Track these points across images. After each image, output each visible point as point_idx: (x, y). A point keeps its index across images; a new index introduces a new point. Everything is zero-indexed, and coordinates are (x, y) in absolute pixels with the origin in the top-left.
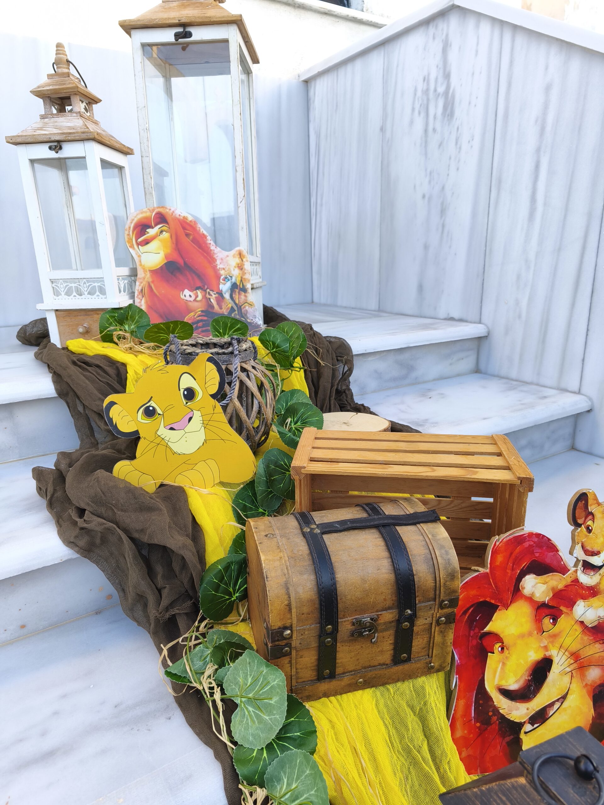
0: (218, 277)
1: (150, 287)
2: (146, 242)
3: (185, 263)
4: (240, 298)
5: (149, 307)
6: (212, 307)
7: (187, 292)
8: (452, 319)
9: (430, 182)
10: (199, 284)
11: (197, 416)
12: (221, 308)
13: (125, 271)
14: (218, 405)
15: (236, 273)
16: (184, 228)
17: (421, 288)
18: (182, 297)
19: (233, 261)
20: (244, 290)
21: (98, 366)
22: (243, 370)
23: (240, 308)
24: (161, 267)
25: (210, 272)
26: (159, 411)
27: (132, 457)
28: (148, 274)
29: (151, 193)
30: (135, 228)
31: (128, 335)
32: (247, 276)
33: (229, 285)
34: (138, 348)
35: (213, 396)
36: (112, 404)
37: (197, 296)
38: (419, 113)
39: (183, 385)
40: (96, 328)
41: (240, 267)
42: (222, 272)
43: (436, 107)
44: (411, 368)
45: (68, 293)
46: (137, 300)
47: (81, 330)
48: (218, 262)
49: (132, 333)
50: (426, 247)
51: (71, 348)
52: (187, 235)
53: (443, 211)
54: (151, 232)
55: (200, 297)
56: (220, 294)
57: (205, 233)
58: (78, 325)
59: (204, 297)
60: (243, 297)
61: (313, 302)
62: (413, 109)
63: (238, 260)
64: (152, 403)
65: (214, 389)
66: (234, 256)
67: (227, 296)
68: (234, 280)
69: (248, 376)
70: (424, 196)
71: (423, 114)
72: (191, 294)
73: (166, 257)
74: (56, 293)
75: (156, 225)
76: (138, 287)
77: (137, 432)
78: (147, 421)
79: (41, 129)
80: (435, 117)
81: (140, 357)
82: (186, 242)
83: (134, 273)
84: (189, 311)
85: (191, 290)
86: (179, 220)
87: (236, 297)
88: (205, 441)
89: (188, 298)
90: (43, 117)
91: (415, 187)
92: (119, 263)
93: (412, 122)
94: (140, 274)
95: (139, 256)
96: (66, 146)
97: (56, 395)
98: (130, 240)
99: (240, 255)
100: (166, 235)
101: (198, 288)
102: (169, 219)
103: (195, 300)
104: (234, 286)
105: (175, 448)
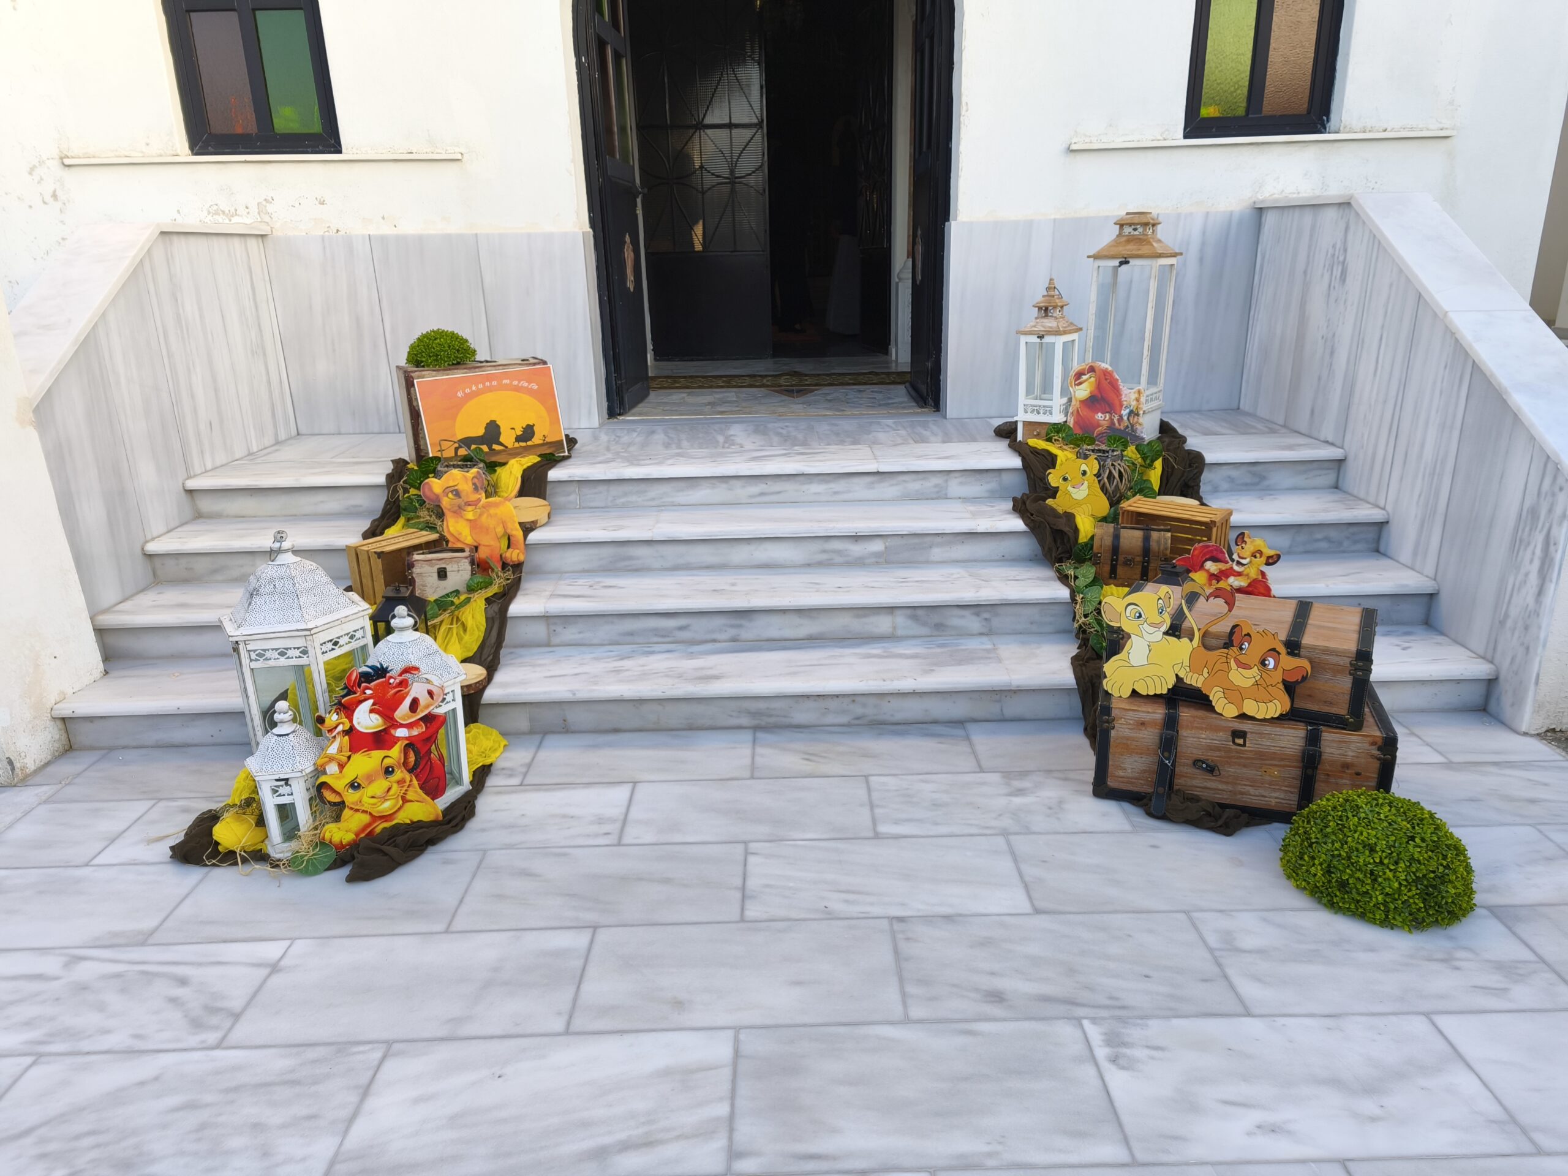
0: (1121, 406)
1: (1078, 410)
2: (1080, 384)
3: (1102, 396)
4: (1133, 420)
5: (1075, 423)
6: (1114, 424)
7: (1100, 415)
8: (1327, 442)
9: (1327, 327)
10: (1108, 409)
11: (1086, 482)
12: (1120, 425)
13: (1065, 400)
14: (1096, 480)
15: (1134, 403)
16: (1105, 375)
17: (1312, 412)
18: (1096, 417)
19: (1133, 396)
20: (1138, 415)
21: (1043, 455)
22: (1113, 465)
23: (1132, 426)
24: (1086, 400)
25: (1117, 402)
26: (1069, 479)
27: (1054, 497)
28: (1078, 403)
29: (1089, 351)
30: (1075, 375)
31: (1060, 439)
32: (1141, 406)
33: (1128, 411)
34: (1065, 447)
35: (1095, 475)
36: (1050, 473)
37: (1105, 417)
38: (1328, 270)
39: (1082, 469)
40: (1044, 433)
41: (1138, 400)
42: (1125, 403)
43: (1337, 270)
44: (1263, 478)
45: (1032, 412)
46: (1069, 418)
47: (1035, 433)
48: (1123, 396)
49: (1063, 438)
50: (1319, 379)
51: (1029, 443)
52: (1106, 379)
53: (1332, 353)
54: (1084, 377)
55: (1107, 418)
56: (1121, 417)
57: (1118, 378)
58: (1034, 431)
59: (1110, 418)
60: (1136, 419)
61: (1238, 409)
62: (1325, 266)
63: (1136, 395)
64: (1067, 475)
65: (1095, 472)
66: (1135, 393)
67: (1125, 418)
68: (1132, 408)
69: (1115, 469)
70: (1323, 337)
71: (1329, 272)
72: (1103, 415)
73: (1091, 393)
74: (1026, 412)
75: (1088, 373)
76: (1071, 410)
77: (1058, 487)
78: (1063, 483)
79: (1035, 326)
80: (1336, 277)
81: (1065, 452)
82: (1105, 383)
83: (1070, 400)
84: (1099, 426)
85: (1103, 413)
86: (1103, 370)
87: (1131, 419)
88: (1088, 495)
89: (1100, 418)
90: (1036, 318)
91: (1318, 328)
92: (1062, 394)
93: (1322, 275)
94: (1073, 402)
95: (1075, 392)
96: (1046, 337)
97: (1021, 467)
98: (1071, 382)
99: (1139, 392)
100: (1093, 379)
101: (1107, 412)
102: (1097, 371)
103: (1104, 420)
104: (1131, 412)
105: (1073, 496)
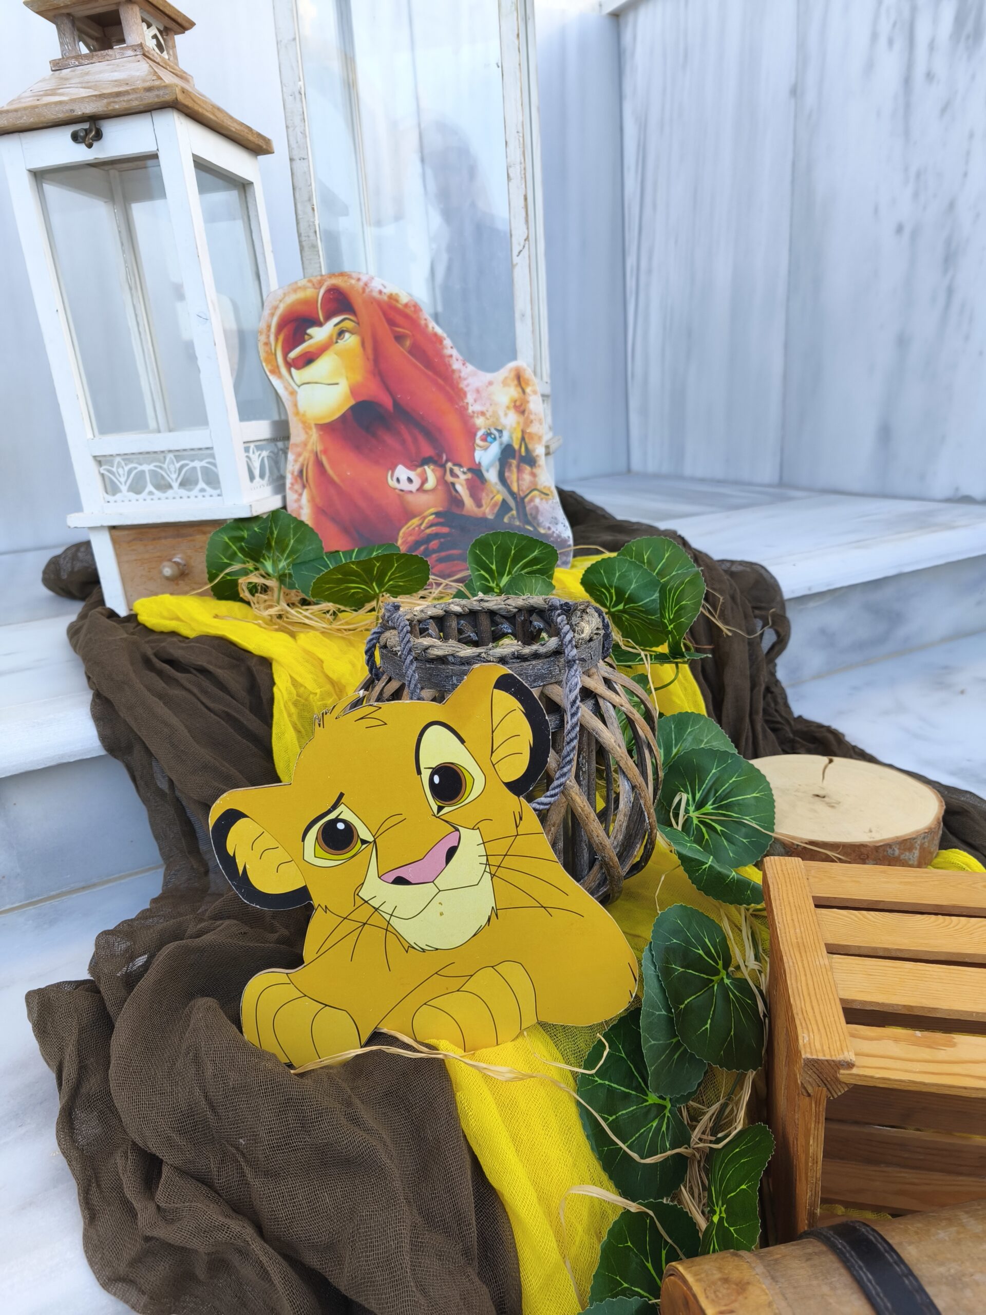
0: (471, 432)
1: (319, 464)
2: (308, 359)
5: (320, 511)
6: (459, 502)
7: (402, 472)
8: (967, 500)
9: (916, 195)
10: (428, 450)
12: (479, 504)
13: (261, 429)
14: (528, 809)
15: (510, 420)
16: (392, 323)
17: (885, 434)
18: (392, 483)
24: (343, 418)
25: (452, 422)
26: (363, 833)
27: (294, 960)
28: (315, 435)
29: (314, 246)
31: (272, 583)
33: (495, 449)
34: (297, 614)
35: (516, 787)
36: (232, 816)
37: (424, 481)
38: (891, 42)
39: (431, 758)
40: (200, 565)
42: (479, 421)
43: (935, 21)
44: (895, 618)
45: (137, 487)
46: (291, 496)
47: (168, 571)
49: (282, 578)
50: (902, 342)
51: (143, 618)
52: (399, 338)
54: (319, 334)
55: (431, 483)
56: (477, 472)
58: (161, 559)
59: (442, 480)
61: (629, 470)
62: (874, 36)
63: (513, 392)
64: (344, 812)
65: (517, 767)
66: (505, 383)
67: (492, 476)
68: (506, 438)
69: (598, 711)
70: (900, 229)
71: (900, 44)
72: (412, 474)
73: (354, 391)
74: (111, 488)
75: (328, 318)
76: (292, 466)
78: (328, 861)
79: (52, 92)
80: (932, 46)
82: (397, 353)
84: (408, 514)
85: (412, 466)
86: (379, 303)
88: (495, 911)
89: (405, 485)
90: (57, 66)
91: (876, 210)
92: (247, 412)
93: (870, 66)
94: (297, 434)
95: (293, 393)
96: (111, 130)
97: (103, 752)
98: (271, 356)
99: (519, 379)
100: (351, 341)
101: (426, 461)
102: (358, 303)
103: (420, 489)
104: (507, 453)
105: (412, 932)
